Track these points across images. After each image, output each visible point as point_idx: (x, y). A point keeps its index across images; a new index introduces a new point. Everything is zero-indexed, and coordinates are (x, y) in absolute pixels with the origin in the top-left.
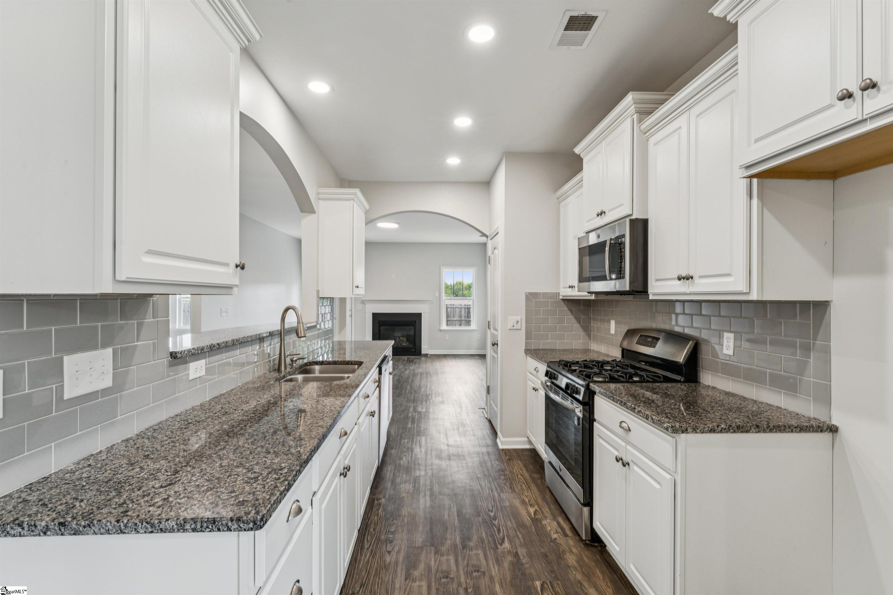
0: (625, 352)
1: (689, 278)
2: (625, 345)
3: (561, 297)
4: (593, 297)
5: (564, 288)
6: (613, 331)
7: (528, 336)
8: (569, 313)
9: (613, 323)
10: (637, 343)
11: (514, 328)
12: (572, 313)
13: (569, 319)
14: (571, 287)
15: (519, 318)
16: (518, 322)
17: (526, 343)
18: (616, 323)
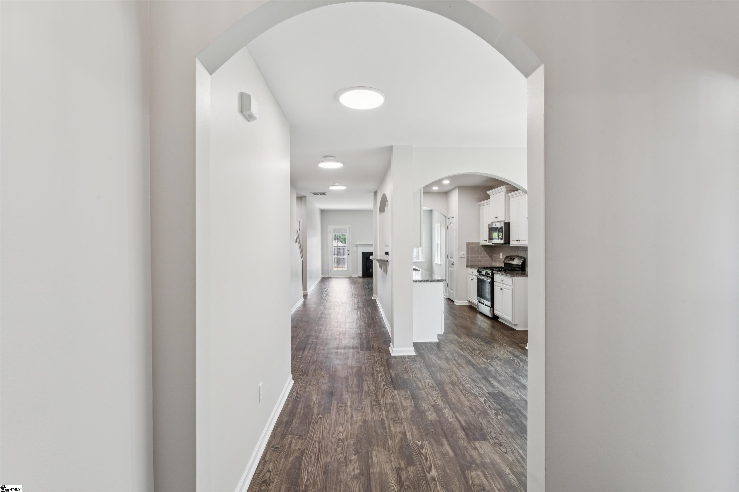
0: (505, 264)
1: (518, 241)
2: (506, 262)
3: (481, 244)
4: (494, 245)
5: (482, 241)
6: (501, 257)
7: (468, 260)
8: (484, 250)
9: (501, 254)
10: (508, 260)
11: (462, 257)
12: (485, 251)
13: (484, 253)
14: (485, 241)
15: (464, 253)
16: (463, 254)
17: (467, 263)
18: (502, 254)
